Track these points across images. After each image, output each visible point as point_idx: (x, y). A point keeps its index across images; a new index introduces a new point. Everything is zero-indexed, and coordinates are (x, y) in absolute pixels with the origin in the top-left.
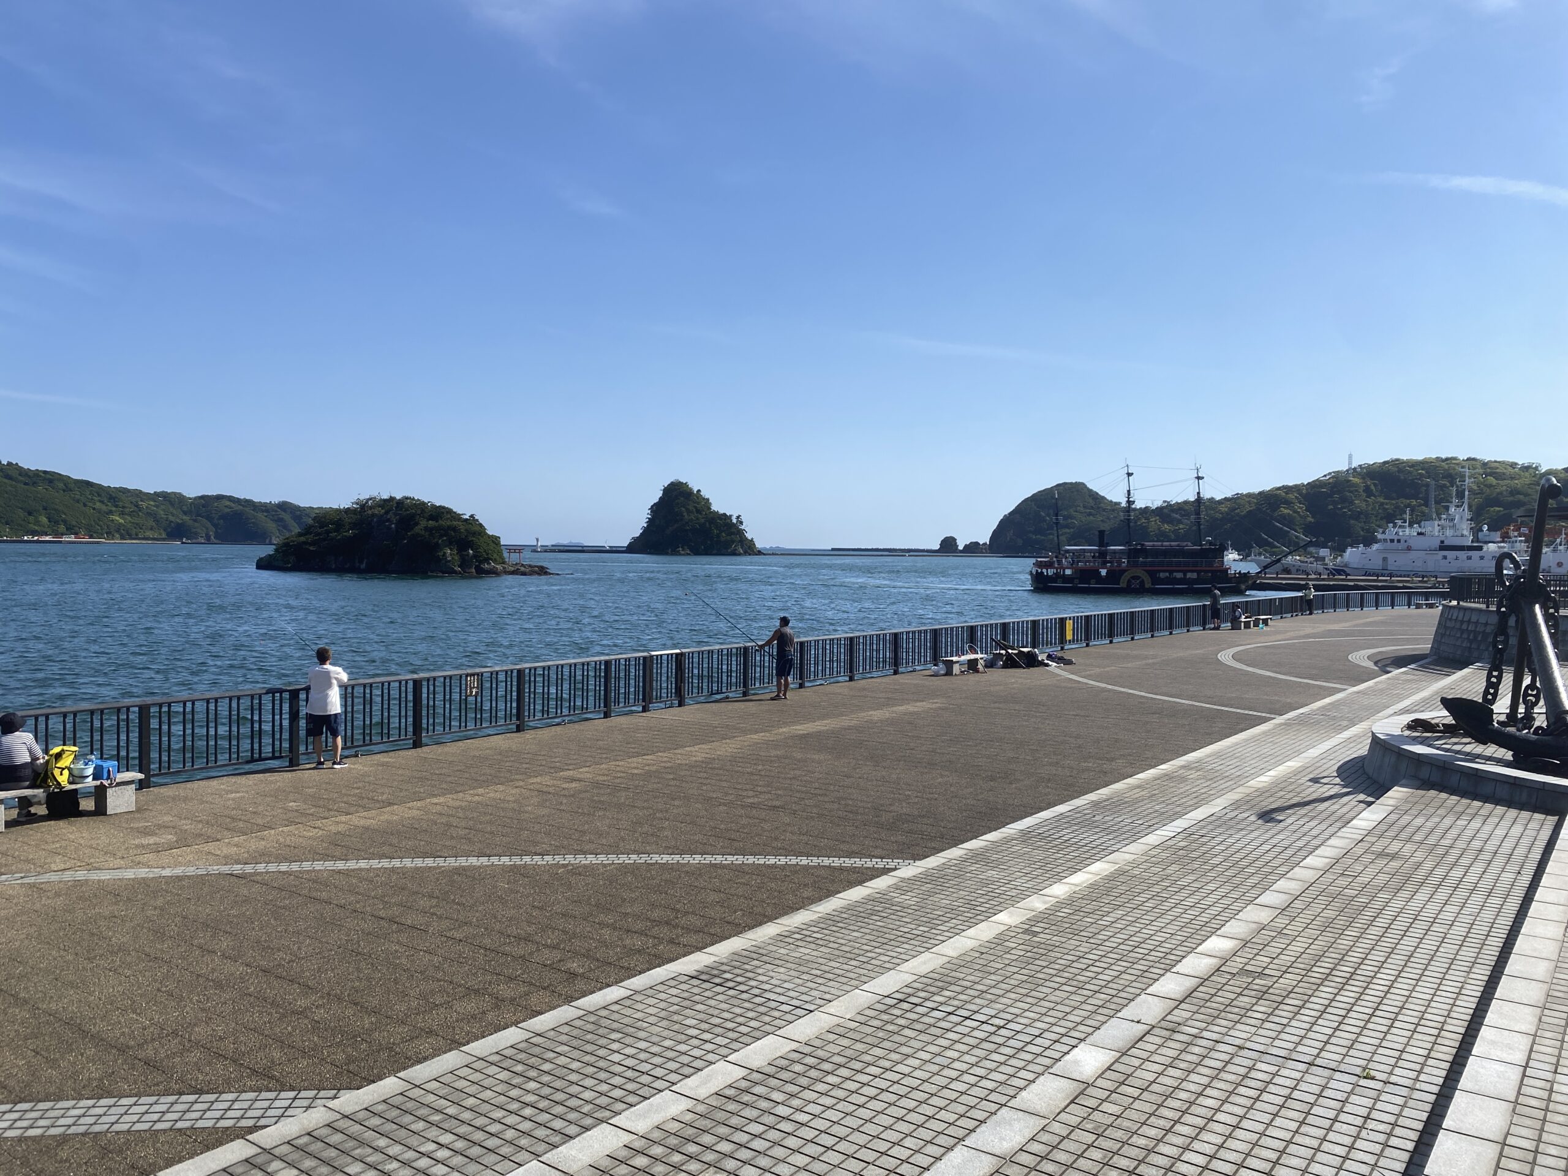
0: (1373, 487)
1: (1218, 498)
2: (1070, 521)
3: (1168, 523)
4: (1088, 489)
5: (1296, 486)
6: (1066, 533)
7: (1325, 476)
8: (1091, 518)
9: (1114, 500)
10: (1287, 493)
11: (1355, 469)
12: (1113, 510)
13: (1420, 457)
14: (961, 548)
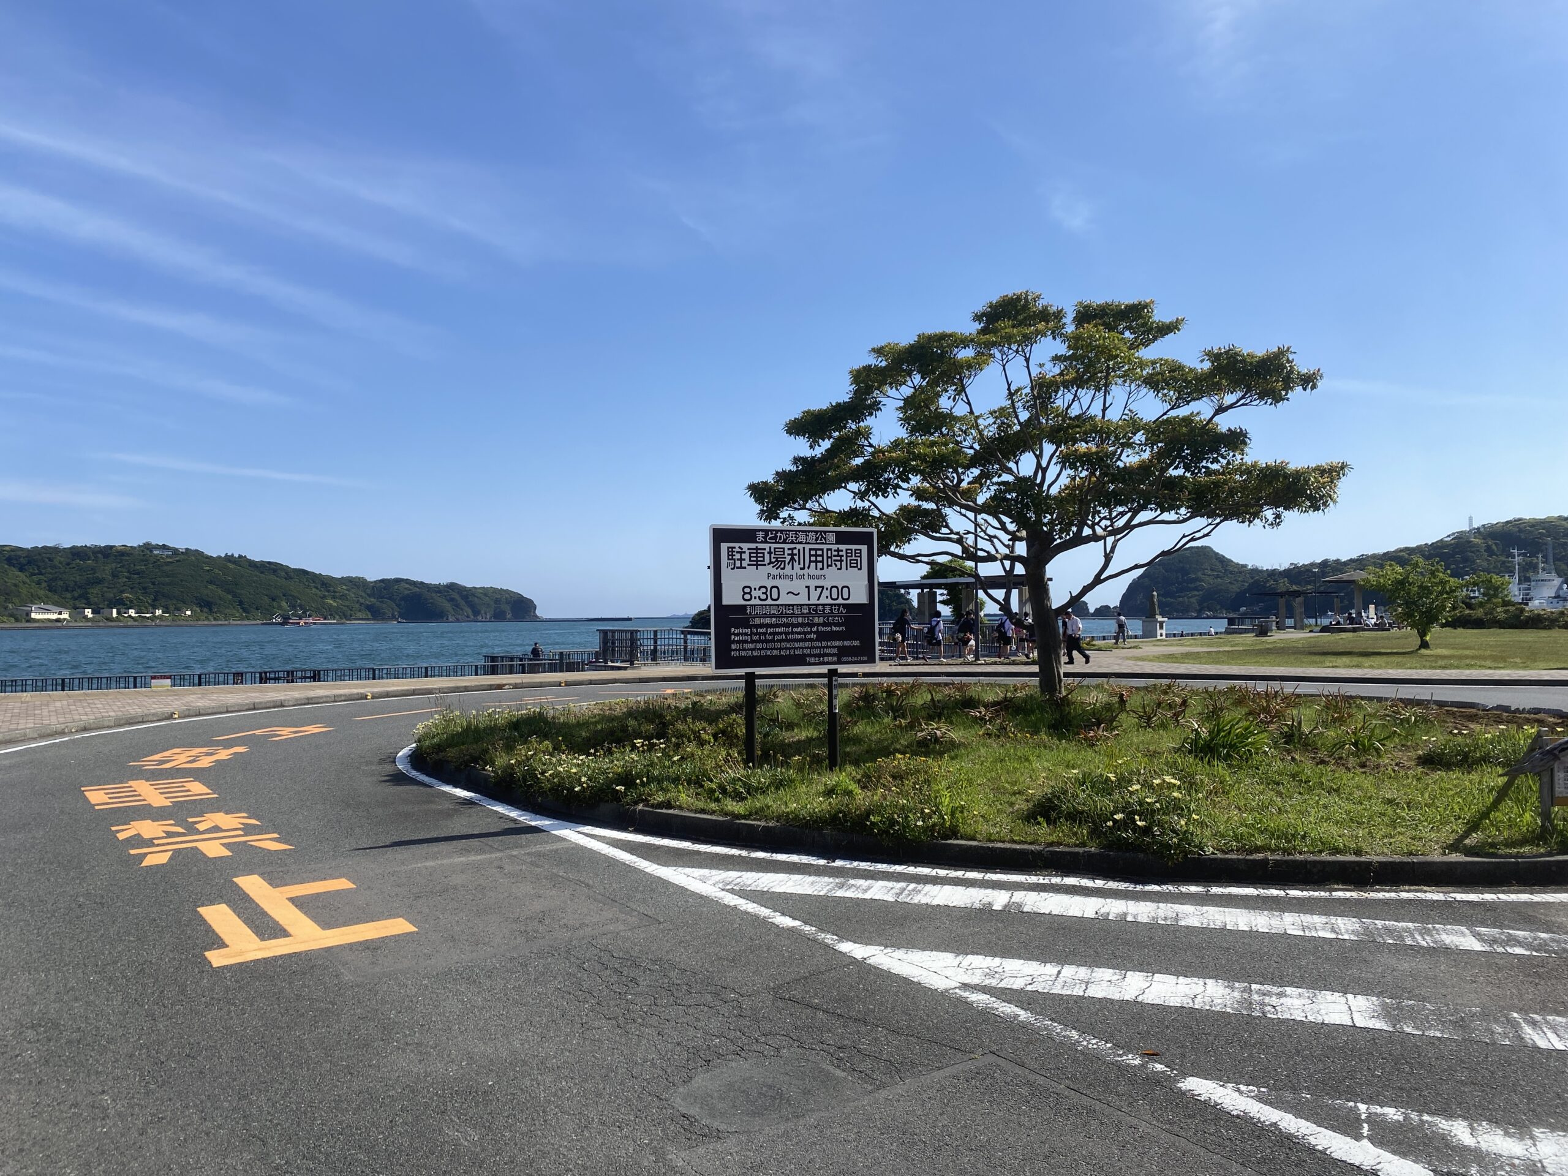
0: (1494, 547)
1: (1344, 559)
2: (1198, 583)
3: (1296, 584)
4: (1214, 552)
5: (1419, 547)
6: (1196, 596)
7: (1449, 536)
8: (1219, 580)
9: (1241, 563)
10: (1410, 555)
11: (1478, 529)
12: (1240, 573)
13: (1541, 516)
14: (1092, 610)
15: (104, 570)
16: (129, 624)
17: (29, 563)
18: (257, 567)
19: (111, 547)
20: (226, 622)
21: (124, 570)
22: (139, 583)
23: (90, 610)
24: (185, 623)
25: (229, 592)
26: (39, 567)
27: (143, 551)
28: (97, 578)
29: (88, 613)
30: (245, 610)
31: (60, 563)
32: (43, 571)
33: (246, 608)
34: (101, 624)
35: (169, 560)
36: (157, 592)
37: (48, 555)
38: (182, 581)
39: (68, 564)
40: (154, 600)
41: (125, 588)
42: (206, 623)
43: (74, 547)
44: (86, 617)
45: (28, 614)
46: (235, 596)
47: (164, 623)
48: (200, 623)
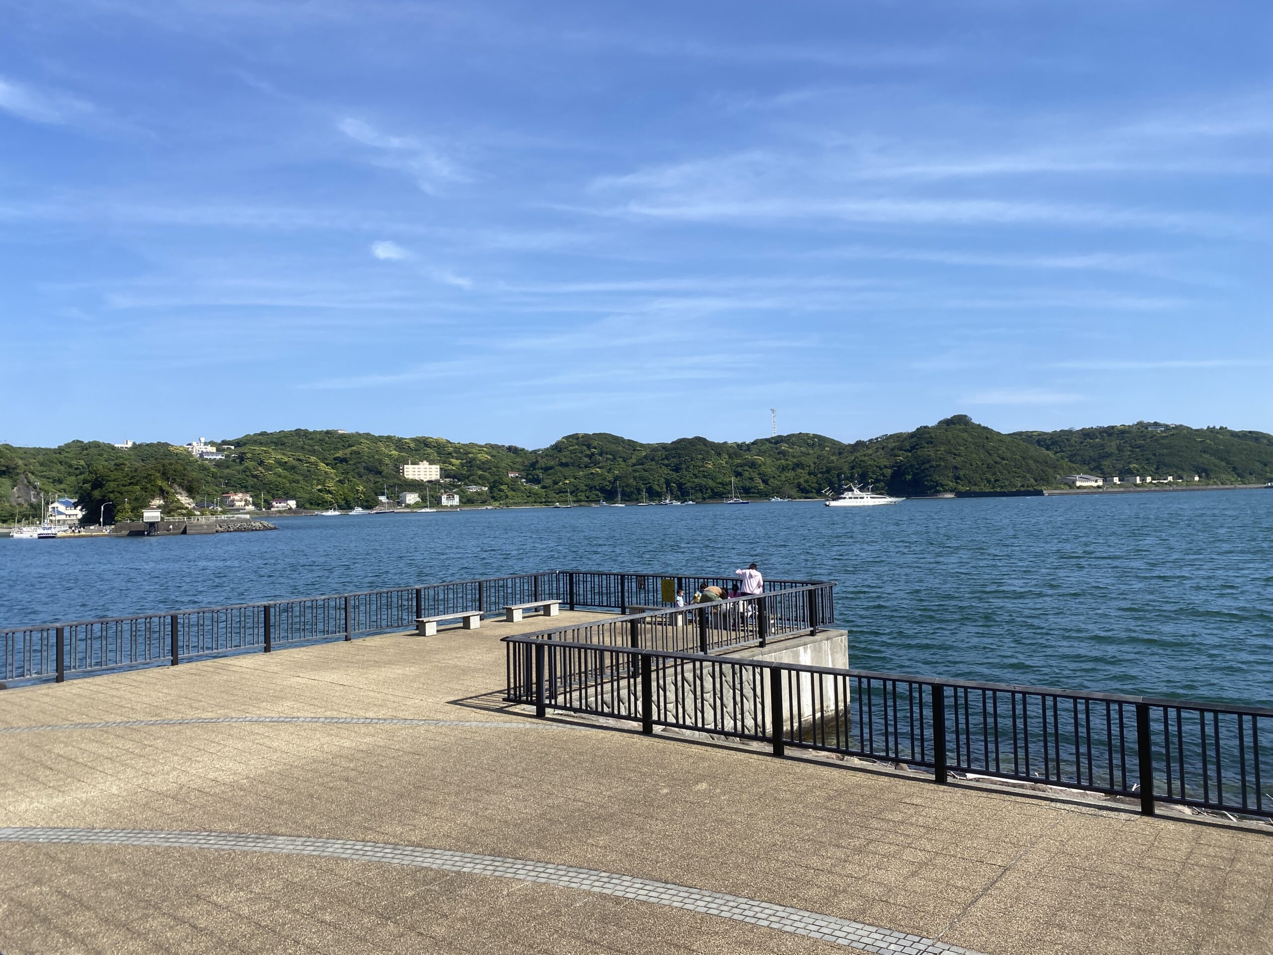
15: (1111, 446)
16: (1152, 489)
17: (1053, 443)
18: (1239, 437)
19: (1113, 427)
20: (1232, 486)
21: (1127, 445)
22: (1142, 455)
23: (1117, 478)
24: (1197, 487)
25: (1222, 459)
26: (1060, 447)
27: (1139, 429)
28: (1107, 453)
29: (1116, 480)
30: (1239, 475)
31: (1075, 442)
32: (1064, 449)
33: (1241, 473)
34: (1131, 489)
35: (1164, 435)
36: (1158, 462)
37: (1066, 437)
38: (1179, 452)
39: (1081, 443)
40: (1157, 469)
41: (1131, 460)
42: (1215, 487)
43: (1083, 430)
44: (1115, 484)
45: (1074, 482)
46: (1228, 463)
47: (1180, 488)
48: (1209, 487)
